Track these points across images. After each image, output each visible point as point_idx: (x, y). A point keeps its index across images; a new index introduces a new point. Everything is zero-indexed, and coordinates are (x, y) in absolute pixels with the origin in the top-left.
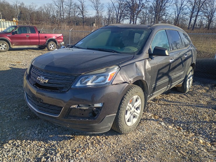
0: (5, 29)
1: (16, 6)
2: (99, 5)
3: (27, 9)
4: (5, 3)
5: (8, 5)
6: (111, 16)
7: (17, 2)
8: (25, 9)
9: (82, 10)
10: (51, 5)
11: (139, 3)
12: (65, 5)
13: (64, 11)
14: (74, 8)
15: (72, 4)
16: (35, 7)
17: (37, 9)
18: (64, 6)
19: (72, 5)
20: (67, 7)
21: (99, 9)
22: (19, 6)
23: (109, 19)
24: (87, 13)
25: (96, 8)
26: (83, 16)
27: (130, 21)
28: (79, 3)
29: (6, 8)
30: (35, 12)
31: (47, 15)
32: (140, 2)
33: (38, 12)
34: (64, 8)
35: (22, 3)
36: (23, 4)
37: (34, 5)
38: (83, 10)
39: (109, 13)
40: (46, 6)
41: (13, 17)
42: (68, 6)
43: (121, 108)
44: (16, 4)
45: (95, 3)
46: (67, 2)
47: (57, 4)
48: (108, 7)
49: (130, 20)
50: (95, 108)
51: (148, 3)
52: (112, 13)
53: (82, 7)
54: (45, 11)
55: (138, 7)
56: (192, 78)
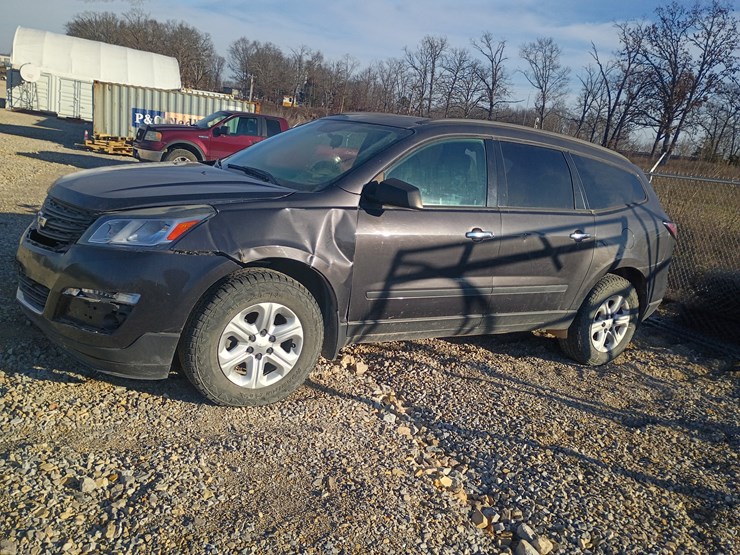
0: (202, 118)
1: (300, 61)
2: (554, 74)
3: (330, 73)
4: (270, 50)
5: (278, 57)
6: (593, 111)
7: (303, 50)
8: (323, 71)
9: (491, 87)
10: (400, 64)
11: (700, 72)
12: (441, 65)
13: (434, 86)
14: (468, 79)
15: (465, 65)
16: (353, 67)
17: (356, 73)
18: (438, 70)
19: (464, 69)
20: (448, 73)
21: (549, 84)
22: (308, 62)
23: (582, 121)
24: (506, 97)
25: (542, 81)
26: (492, 106)
27: (659, 133)
28: (486, 63)
29: (271, 65)
30: (350, 83)
31: (384, 93)
32: (702, 70)
33: (358, 82)
34: (437, 75)
35: (319, 53)
36: (318, 57)
37: (350, 62)
38: (494, 84)
39: (586, 101)
40: (386, 67)
41: (285, 93)
42: (449, 69)
43: (201, 323)
44: (301, 57)
45: (540, 66)
46: (449, 59)
47: (417, 64)
48: (585, 81)
49: (657, 128)
50: (118, 307)
51: (733, 75)
52: (599, 100)
53: (494, 75)
54: (381, 82)
55: (694, 87)
56: (630, 321)
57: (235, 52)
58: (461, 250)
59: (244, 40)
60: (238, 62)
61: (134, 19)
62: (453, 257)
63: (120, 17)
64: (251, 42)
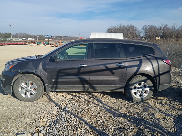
1: (161, 28)
3: (170, 29)
4: (152, 26)
5: (155, 27)
7: (161, 25)
8: (168, 29)
16: (176, 26)
17: (177, 28)
22: (163, 27)
35: (166, 25)
37: (175, 25)
41: (157, 36)
56: (149, 90)
57: (143, 29)
58: (77, 70)
59: (145, 25)
60: (144, 31)
61: (120, 26)
62: (76, 71)
63: (117, 26)
64: (147, 25)
